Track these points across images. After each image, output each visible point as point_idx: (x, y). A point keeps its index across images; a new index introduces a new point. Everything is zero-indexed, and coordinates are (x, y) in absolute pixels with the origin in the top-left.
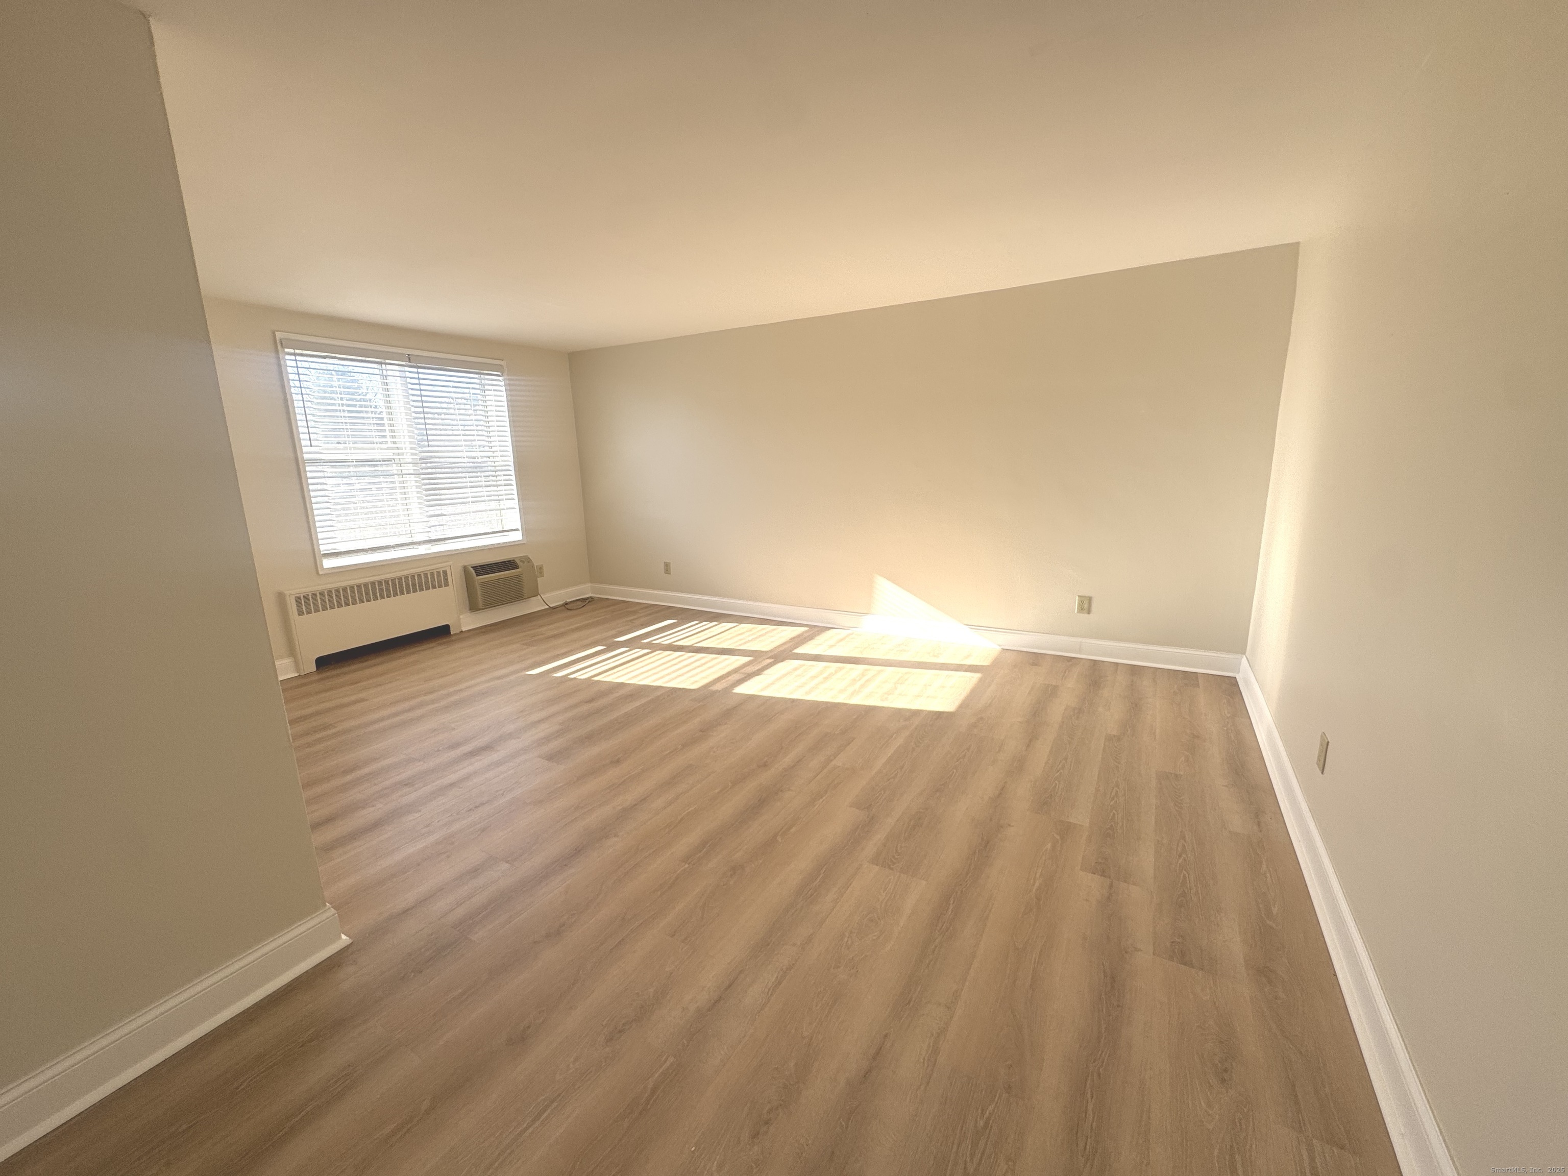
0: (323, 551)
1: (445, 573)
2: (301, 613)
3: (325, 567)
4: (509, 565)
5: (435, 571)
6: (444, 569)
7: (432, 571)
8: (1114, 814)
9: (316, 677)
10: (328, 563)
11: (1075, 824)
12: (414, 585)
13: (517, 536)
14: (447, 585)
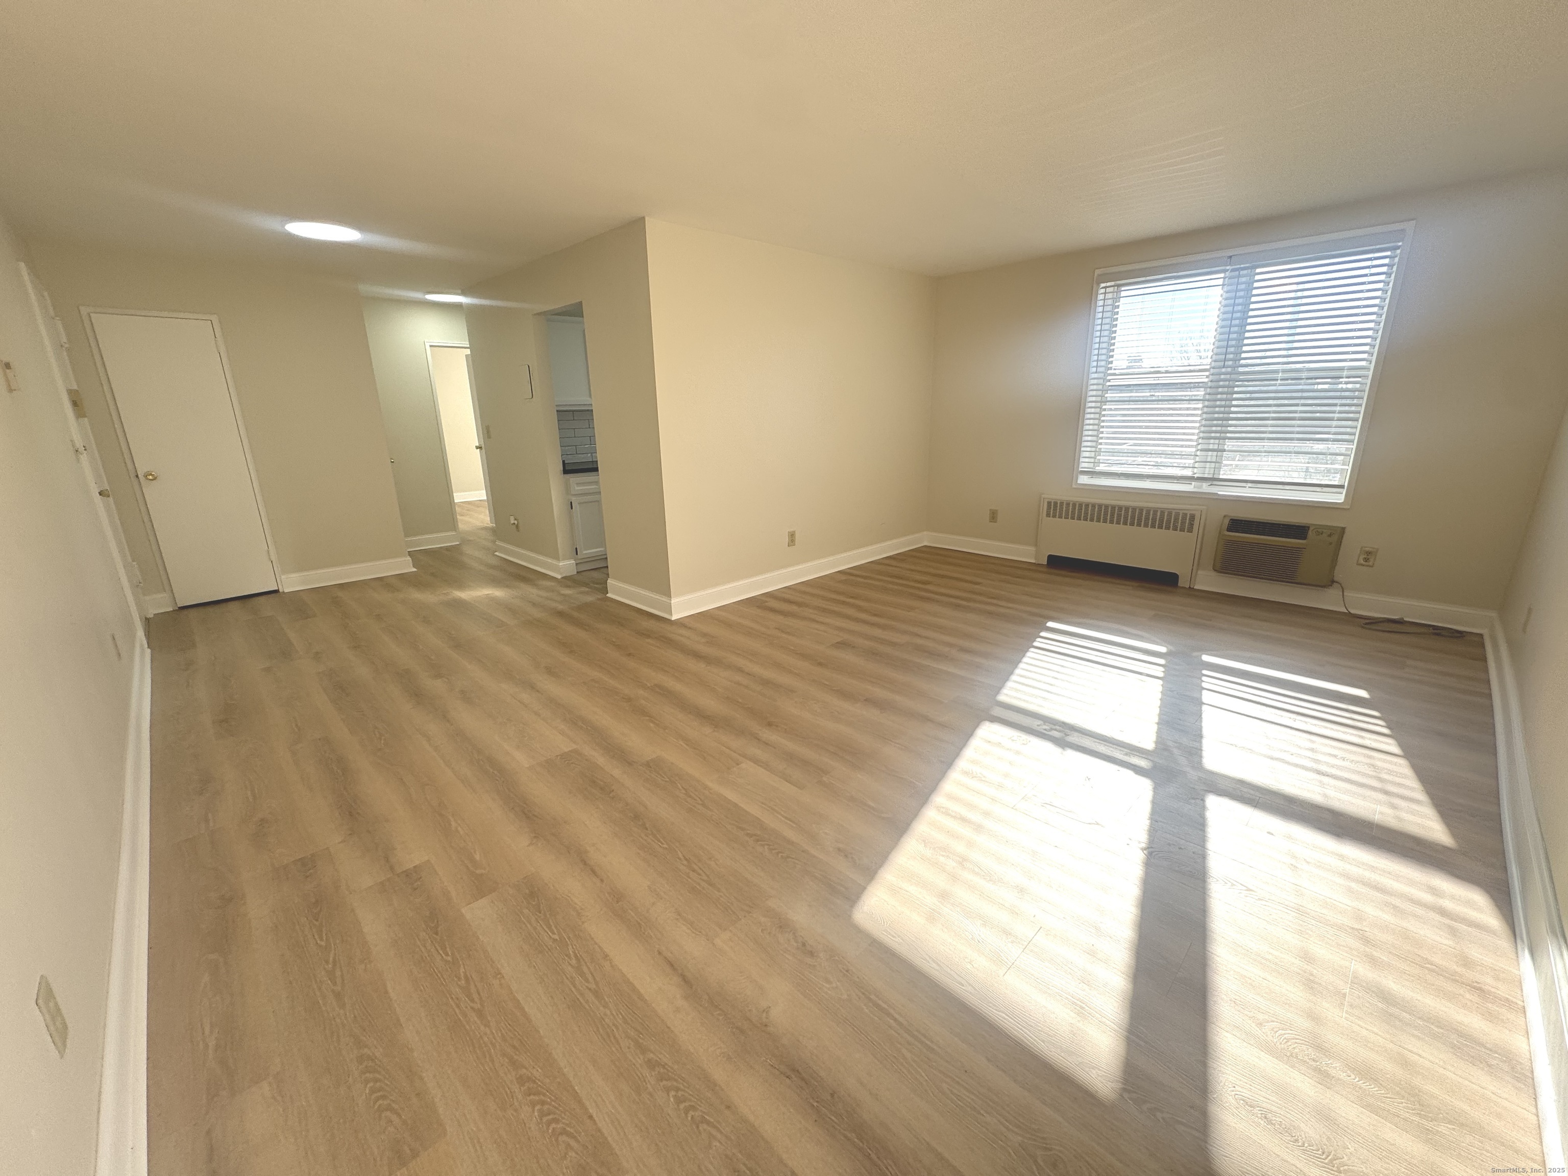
0: (1082, 468)
1: (1193, 517)
2: (1048, 515)
3: (1078, 482)
4: (1300, 531)
5: (1181, 512)
6: (1192, 512)
7: (1178, 511)
8: (447, 955)
9: (1045, 570)
10: (1084, 480)
11: (478, 900)
12: (1154, 520)
13: (1339, 498)
14: (1190, 530)
